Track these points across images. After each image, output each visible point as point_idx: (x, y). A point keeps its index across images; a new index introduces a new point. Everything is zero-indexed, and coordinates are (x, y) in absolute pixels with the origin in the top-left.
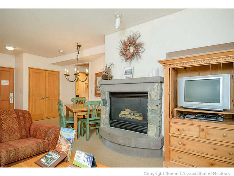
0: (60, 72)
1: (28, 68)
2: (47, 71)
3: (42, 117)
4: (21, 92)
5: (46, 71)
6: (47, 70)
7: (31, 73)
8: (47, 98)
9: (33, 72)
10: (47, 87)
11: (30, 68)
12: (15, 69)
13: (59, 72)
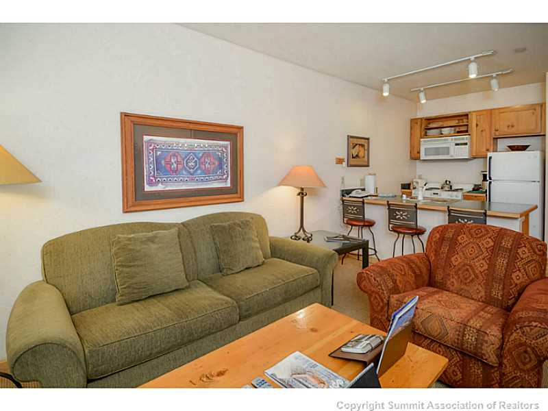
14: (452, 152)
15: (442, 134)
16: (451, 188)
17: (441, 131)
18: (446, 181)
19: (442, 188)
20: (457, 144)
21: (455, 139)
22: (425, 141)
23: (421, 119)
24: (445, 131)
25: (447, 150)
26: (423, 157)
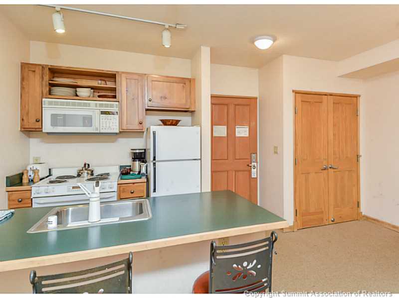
0: (360, 96)
1: (293, 91)
2: (332, 97)
3: (322, 219)
4: (276, 153)
5: (329, 96)
6: (331, 95)
7: (297, 104)
8: (330, 168)
9: (302, 101)
10: (332, 137)
11: (296, 92)
12: (258, 100)
13: (356, 97)
14: (96, 123)
15: (77, 96)
16: (92, 174)
17: (76, 91)
18: (85, 165)
19: (79, 175)
20: (103, 113)
21: (101, 105)
22: (50, 103)
23: (43, 67)
24: (83, 92)
25: (88, 120)
26: (47, 127)
